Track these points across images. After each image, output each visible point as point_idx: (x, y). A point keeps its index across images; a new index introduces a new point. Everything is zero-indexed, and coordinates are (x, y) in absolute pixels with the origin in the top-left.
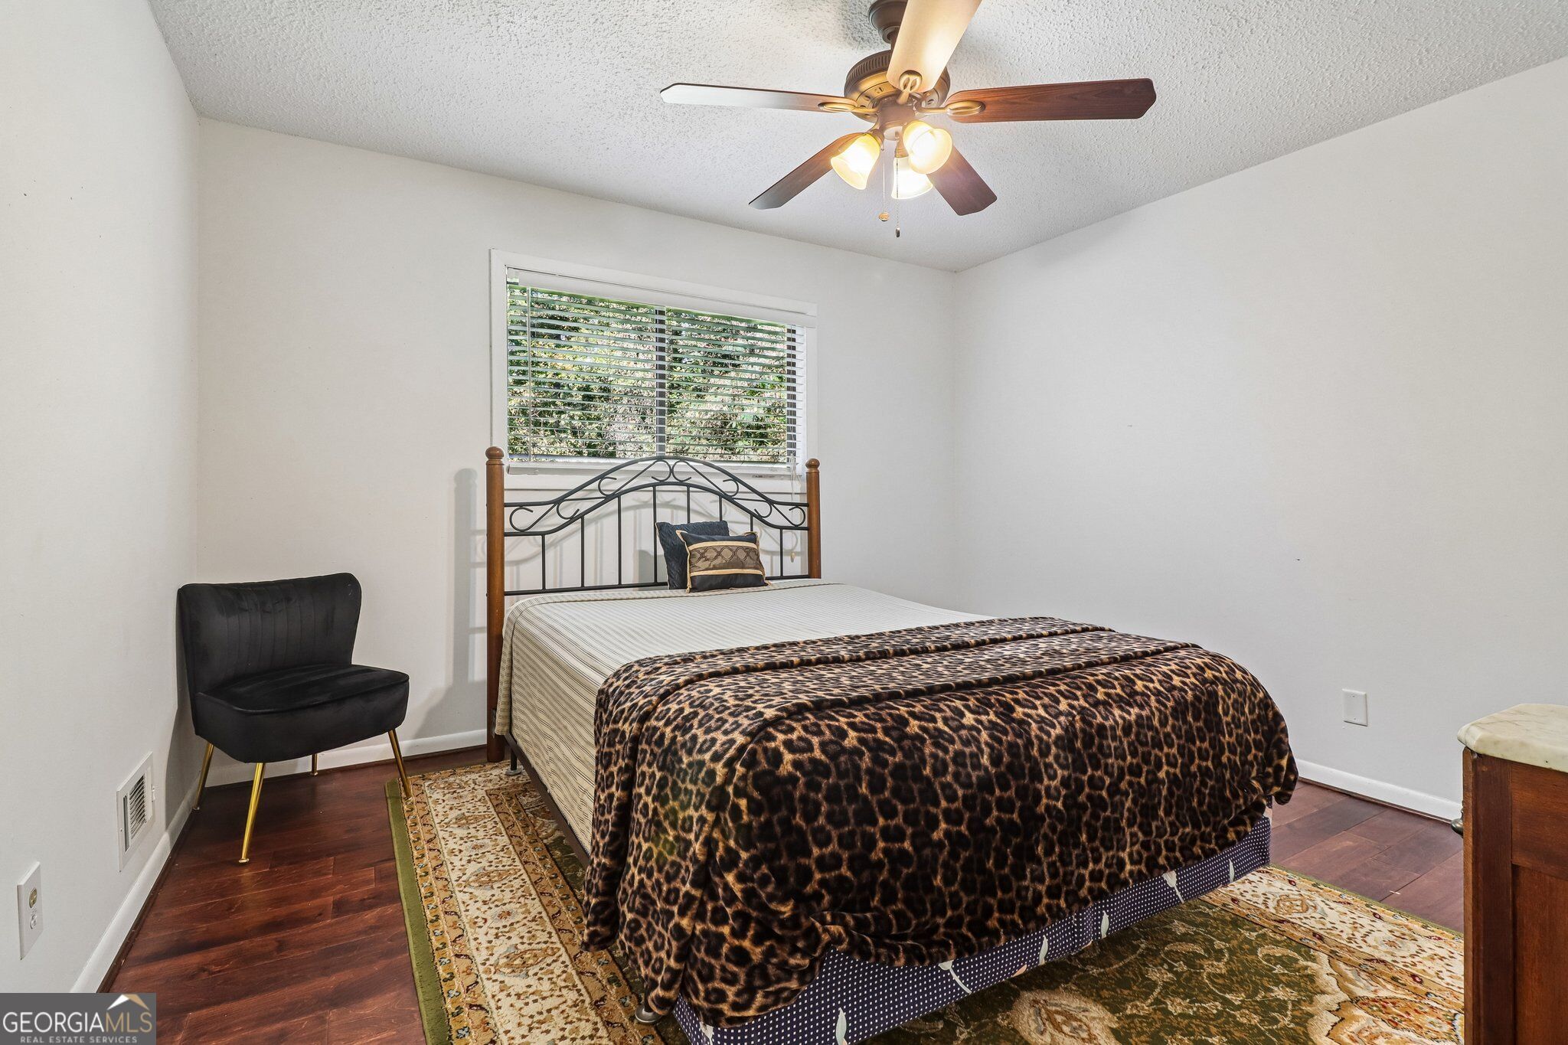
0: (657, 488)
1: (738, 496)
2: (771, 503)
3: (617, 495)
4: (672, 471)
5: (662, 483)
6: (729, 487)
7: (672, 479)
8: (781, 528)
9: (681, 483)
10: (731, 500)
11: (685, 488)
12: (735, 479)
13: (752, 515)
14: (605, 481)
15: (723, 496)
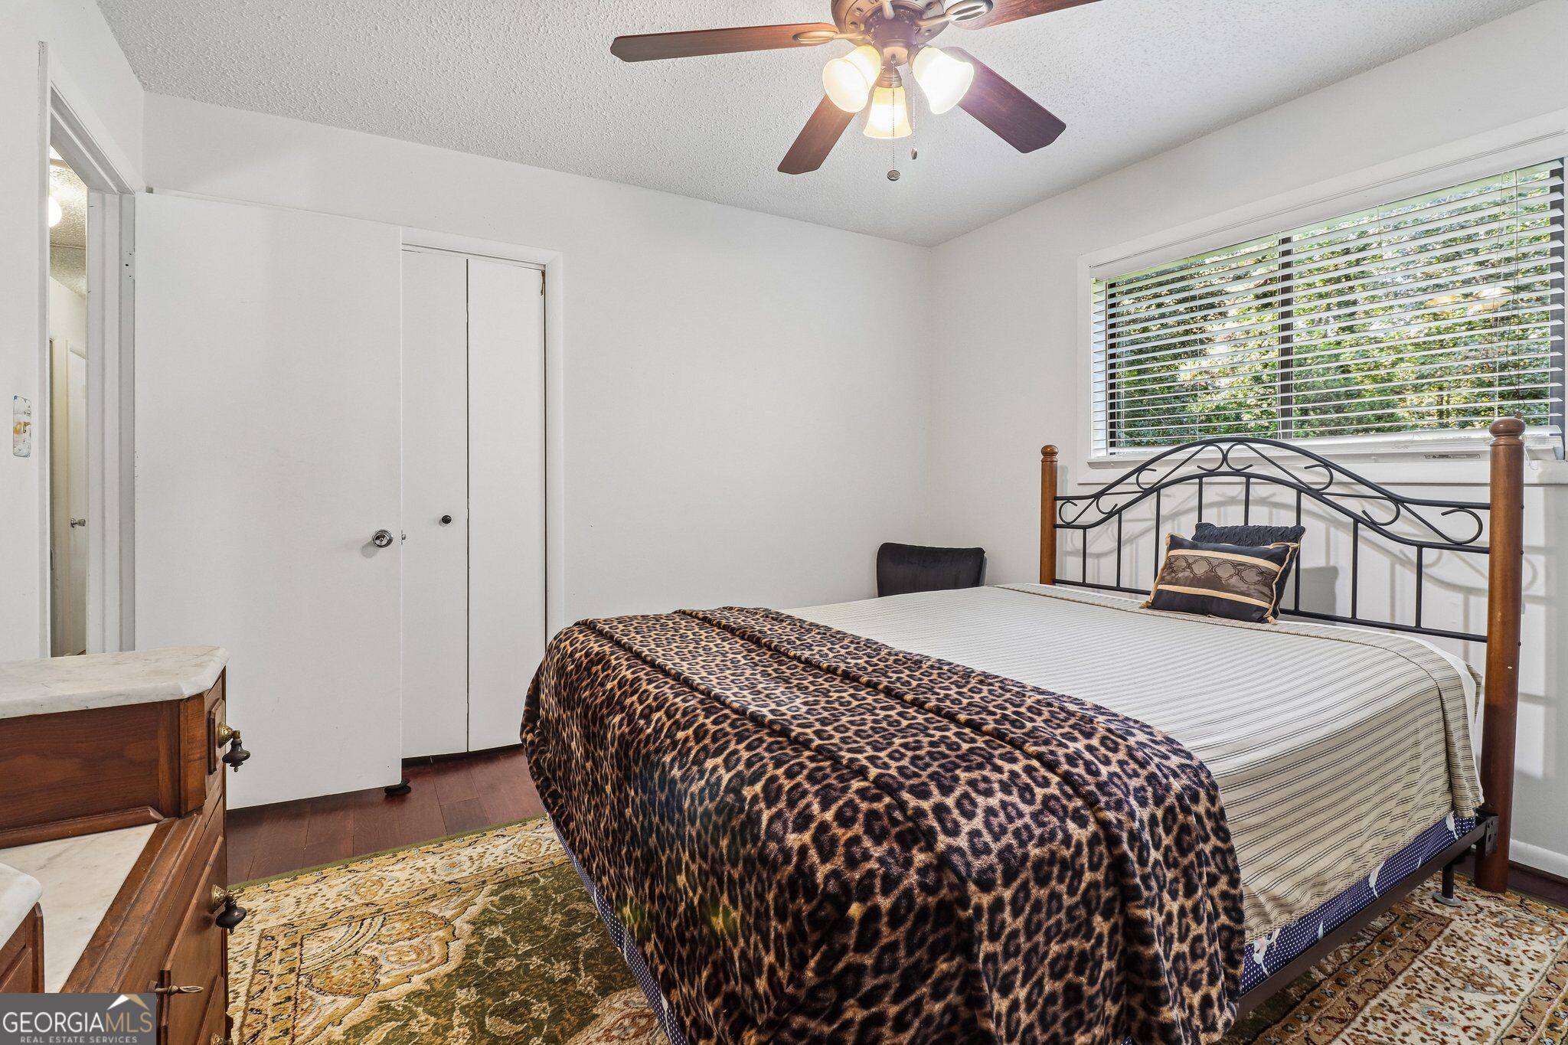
0: (1205, 480)
1: (1332, 489)
2: (1398, 501)
3: (1156, 489)
4: (1225, 458)
5: (1212, 473)
6: (1316, 477)
7: (1225, 468)
8: (1421, 546)
9: (1237, 473)
10: (1318, 495)
11: (1244, 479)
12: (1326, 465)
13: (1357, 520)
14: (1144, 473)
15: (1302, 489)
